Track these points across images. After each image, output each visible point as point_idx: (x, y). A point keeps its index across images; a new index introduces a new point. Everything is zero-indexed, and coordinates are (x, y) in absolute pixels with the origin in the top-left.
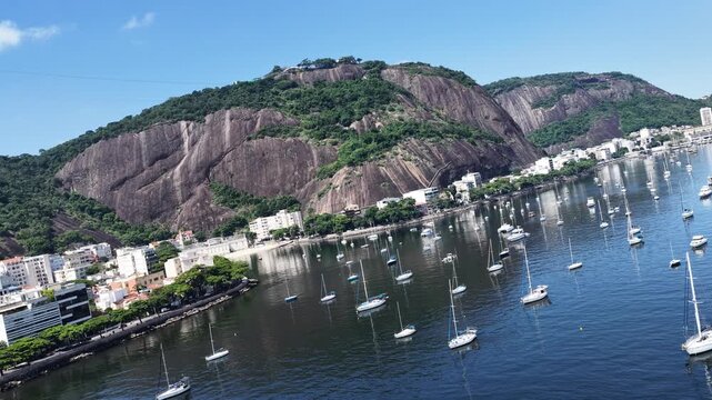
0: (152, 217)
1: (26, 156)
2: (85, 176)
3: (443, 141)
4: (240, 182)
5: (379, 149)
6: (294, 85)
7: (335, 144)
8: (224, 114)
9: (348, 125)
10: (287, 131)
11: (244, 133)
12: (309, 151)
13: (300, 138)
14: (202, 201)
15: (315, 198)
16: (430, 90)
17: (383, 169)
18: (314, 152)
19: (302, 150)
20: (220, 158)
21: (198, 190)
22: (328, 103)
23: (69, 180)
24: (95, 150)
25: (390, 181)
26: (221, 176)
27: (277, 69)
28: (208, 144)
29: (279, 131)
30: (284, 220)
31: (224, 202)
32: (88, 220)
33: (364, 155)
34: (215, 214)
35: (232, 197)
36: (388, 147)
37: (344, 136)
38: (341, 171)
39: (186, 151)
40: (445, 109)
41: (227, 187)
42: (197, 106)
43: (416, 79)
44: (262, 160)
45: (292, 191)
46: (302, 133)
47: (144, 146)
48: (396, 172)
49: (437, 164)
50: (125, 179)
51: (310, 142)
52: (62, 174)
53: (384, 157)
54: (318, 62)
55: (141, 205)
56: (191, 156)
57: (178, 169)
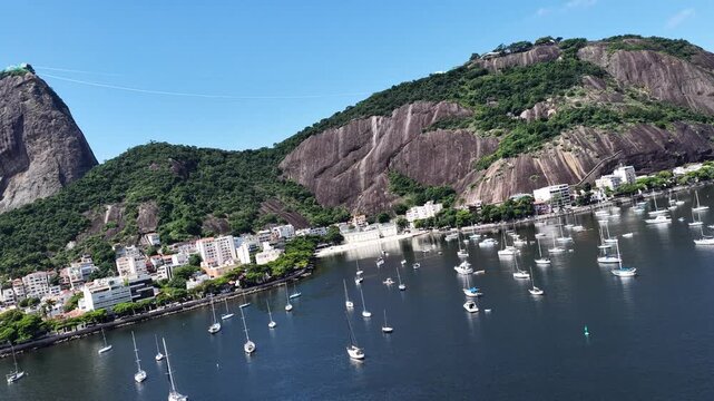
0: (341, 202)
1: (264, 149)
2: (297, 166)
3: (619, 128)
4: (412, 173)
5: (539, 140)
6: (485, 72)
7: (500, 134)
8: (407, 108)
9: (519, 114)
10: (457, 123)
11: (421, 126)
12: (474, 143)
13: (468, 130)
14: (378, 189)
15: (468, 190)
16: (630, 65)
17: (537, 161)
18: (478, 143)
19: (468, 141)
20: (399, 150)
21: (378, 178)
22: (506, 91)
23: (287, 170)
24: (307, 144)
25: (541, 173)
26: (399, 166)
27: (475, 56)
28: (391, 136)
29: (450, 123)
30: (429, 210)
31: (395, 190)
32: (294, 203)
33: (520, 147)
34: (387, 201)
35: (403, 185)
36: (548, 137)
37: (510, 124)
38: (497, 162)
39: (374, 144)
40: (647, 87)
41: (401, 176)
42: (384, 103)
43: (616, 56)
44: (430, 152)
45: (454, 181)
46: (472, 124)
47: (341, 140)
48: (551, 164)
49: (603, 152)
50: (325, 169)
51: (476, 134)
52: (283, 164)
53: (541, 148)
54: (513, 46)
55: (332, 191)
56: (377, 147)
57: (364, 161)
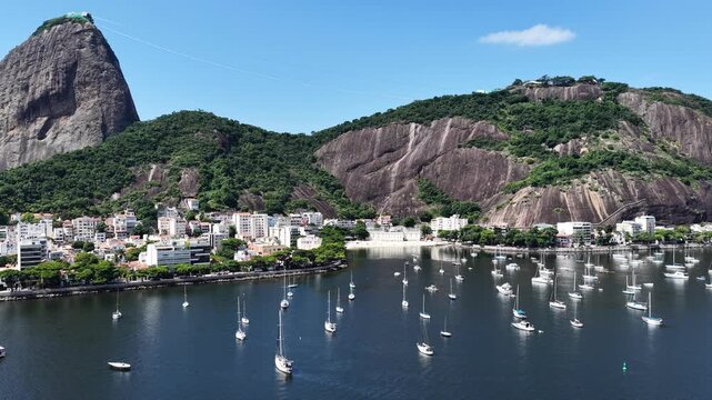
0: (369, 199)
1: (302, 135)
2: (332, 157)
3: (646, 177)
4: (442, 183)
5: (568, 175)
6: (526, 100)
7: (531, 163)
8: (446, 121)
9: (553, 146)
10: (493, 144)
11: (457, 141)
12: (507, 167)
13: (502, 153)
14: (407, 193)
15: (493, 210)
16: (666, 118)
17: (563, 195)
18: (510, 167)
19: (500, 164)
20: (432, 160)
21: (408, 183)
22: (544, 122)
23: (322, 159)
24: (344, 138)
25: (566, 207)
26: (430, 175)
27: (518, 82)
28: (426, 145)
29: (486, 143)
30: (454, 223)
31: (423, 198)
32: (323, 193)
33: (550, 179)
34: (413, 206)
35: (431, 194)
36: (578, 174)
37: (544, 155)
38: (525, 189)
39: (409, 149)
40: (678, 142)
41: (430, 185)
42: (425, 112)
43: (654, 106)
44: (462, 167)
45: (481, 199)
46: (506, 148)
47: (378, 140)
48: (576, 200)
49: (627, 198)
50: (359, 164)
51: (509, 158)
52: (318, 153)
53: (569, 183)
54: (557, 79)
55: (363, 188)
56: (412, 153)
57: (397, 164)
